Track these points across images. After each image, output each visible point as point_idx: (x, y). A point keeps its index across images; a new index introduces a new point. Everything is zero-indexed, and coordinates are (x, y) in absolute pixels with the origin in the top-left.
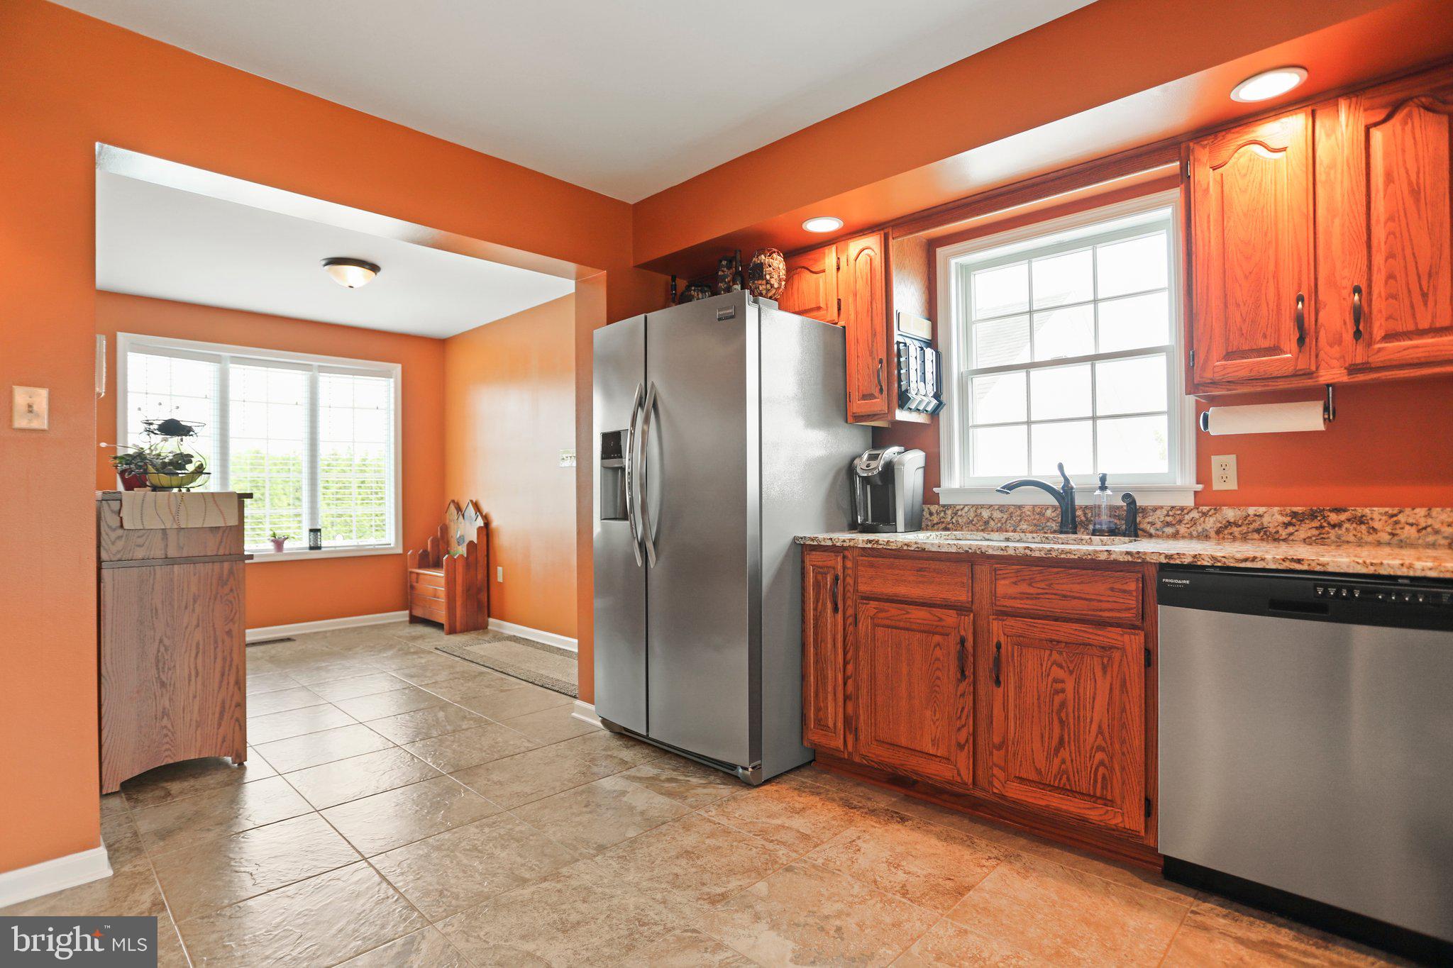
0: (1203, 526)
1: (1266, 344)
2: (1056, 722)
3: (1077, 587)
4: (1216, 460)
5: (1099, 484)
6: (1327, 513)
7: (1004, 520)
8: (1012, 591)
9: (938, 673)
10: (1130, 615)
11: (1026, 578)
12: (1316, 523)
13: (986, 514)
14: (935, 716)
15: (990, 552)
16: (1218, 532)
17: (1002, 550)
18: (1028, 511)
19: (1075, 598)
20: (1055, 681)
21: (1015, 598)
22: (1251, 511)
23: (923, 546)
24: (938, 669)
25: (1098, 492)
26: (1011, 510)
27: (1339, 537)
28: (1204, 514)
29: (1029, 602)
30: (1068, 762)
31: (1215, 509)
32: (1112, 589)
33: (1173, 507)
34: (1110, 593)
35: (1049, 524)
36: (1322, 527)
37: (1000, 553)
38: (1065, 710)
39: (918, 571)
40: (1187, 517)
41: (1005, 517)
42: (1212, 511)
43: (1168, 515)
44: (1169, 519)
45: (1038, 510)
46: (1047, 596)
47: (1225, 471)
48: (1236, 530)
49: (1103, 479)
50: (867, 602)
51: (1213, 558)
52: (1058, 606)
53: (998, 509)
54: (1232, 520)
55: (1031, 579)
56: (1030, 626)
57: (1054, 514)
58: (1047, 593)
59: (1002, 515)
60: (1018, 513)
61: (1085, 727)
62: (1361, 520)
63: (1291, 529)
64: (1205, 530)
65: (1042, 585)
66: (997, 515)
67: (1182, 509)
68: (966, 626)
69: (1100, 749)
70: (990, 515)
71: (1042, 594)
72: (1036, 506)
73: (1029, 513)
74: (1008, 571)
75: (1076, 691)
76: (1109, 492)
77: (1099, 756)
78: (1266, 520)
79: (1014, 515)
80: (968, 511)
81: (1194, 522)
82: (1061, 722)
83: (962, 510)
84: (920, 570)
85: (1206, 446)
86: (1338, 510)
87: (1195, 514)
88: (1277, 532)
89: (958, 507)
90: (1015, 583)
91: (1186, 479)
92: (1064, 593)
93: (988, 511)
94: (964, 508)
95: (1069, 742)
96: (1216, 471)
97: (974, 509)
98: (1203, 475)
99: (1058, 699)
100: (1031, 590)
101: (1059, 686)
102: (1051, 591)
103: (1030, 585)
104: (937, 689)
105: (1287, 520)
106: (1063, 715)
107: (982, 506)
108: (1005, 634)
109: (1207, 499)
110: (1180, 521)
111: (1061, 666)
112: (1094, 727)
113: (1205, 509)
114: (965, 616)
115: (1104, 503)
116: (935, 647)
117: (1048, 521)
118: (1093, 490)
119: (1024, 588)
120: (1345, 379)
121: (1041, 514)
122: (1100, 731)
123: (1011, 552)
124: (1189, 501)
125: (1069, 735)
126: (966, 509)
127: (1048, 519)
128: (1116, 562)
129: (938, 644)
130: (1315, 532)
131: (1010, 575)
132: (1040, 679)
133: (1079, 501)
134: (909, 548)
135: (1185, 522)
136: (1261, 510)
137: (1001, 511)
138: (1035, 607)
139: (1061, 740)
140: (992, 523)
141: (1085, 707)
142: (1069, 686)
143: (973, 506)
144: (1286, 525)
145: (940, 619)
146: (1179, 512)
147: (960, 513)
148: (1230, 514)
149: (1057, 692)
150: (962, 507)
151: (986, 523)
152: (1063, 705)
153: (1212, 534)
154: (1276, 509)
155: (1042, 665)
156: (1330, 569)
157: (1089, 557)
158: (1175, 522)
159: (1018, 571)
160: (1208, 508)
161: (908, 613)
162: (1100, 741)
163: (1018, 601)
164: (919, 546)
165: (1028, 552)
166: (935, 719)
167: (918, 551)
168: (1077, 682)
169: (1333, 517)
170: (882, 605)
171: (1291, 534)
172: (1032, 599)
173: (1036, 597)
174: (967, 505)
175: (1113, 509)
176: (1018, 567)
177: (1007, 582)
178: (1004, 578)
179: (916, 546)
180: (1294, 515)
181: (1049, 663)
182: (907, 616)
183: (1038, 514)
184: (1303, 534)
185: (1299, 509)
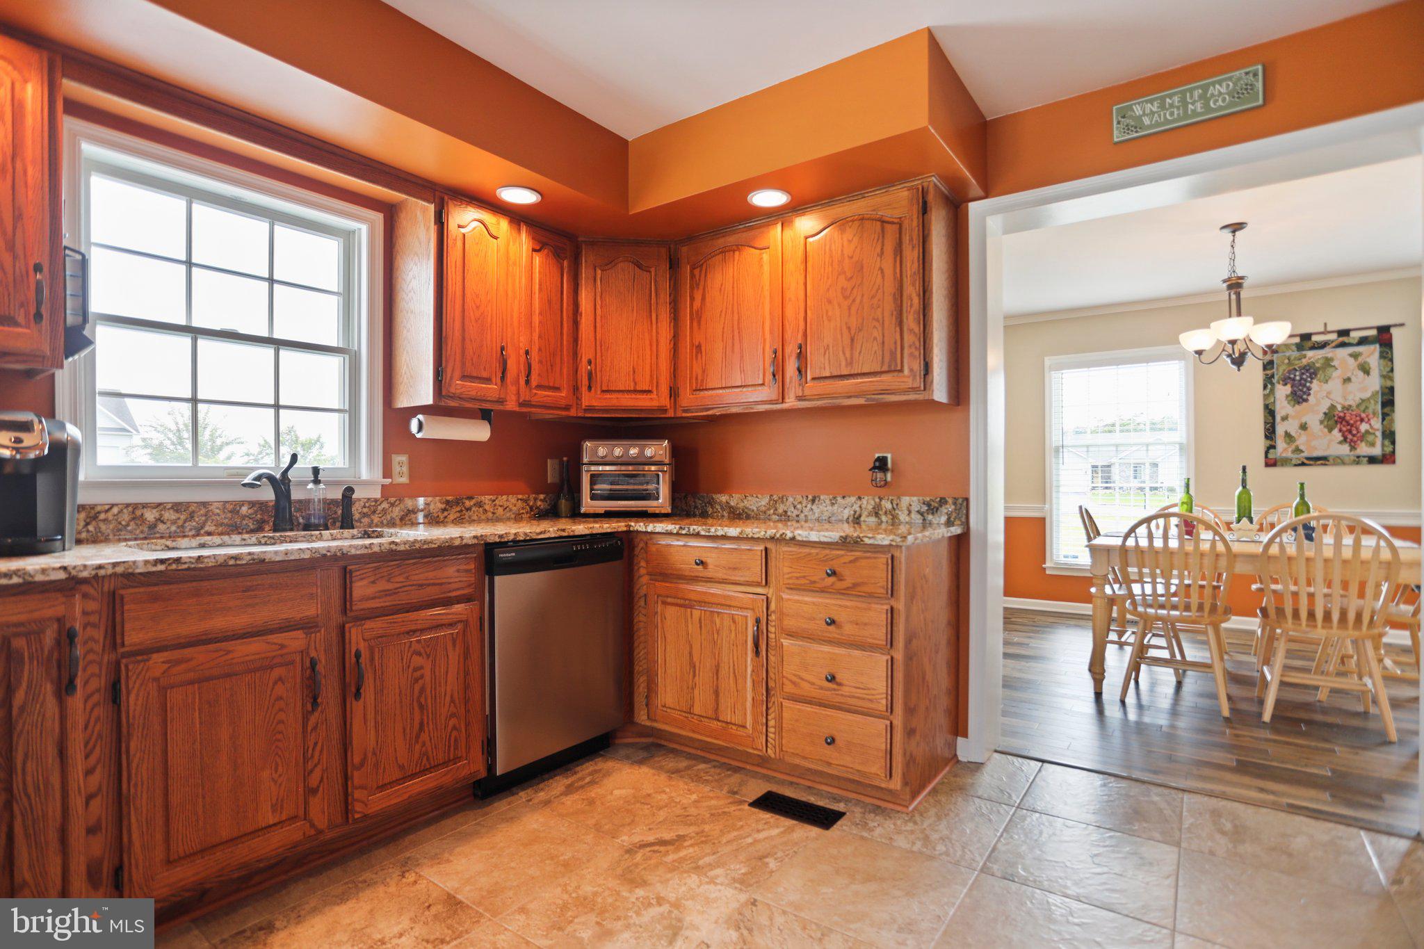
0: (391, 514)
1: (485, 375)
2: (416, 708)
3: (431, 575)
4: (397, 459)
5: (313, 477)
6: (464, 501)
7: (180, 522)
8: (370, 591)
9: (282, 716)
10: (471, 590)
11: (385, 574)
12: (459, 509)
13: (150, 516)
14: (276, 772)
15: (353, 552)
16: (402, 519)
17: (366, 548)
18: (217, 508)
19: (429, 585)
20: (415, 670)
21: (373, 598)
22: (422, 500)
23: (262, 557)
24: (281, 710)
25: (311, 486)
26: (192, 508)
27: (470, 517)
29: (389, 598)
30: (428, 743)
31: (400, 500)
32: (458, 571)
33: (369, 499)
34: (456, 574)
35: (244, 522)
36: (461, 511)
37: (365, 551)
38: (423, 695)
39: (244, 591)
40: (379, 507)
41: (183, 517)
42: (398, 502)
43: (365, 507)
44: (365, 510)
45: (230, 507)
46: (406, 589)
48: (413, 517)
49: (316, 471)
50: (145, 657)
51: (526, 534)
52: (416, 596)
53: (172, 508)
54: (411, 509)
55: (389, 575)
56: (391, 623)
57: (250, 511)
58: (404, 586)
59: (178, 515)
60: (203, 511)
61: (440, 703)
62: (480, 505)
63: (446, 513)
64: (392, 518)
65: (401, 579)
66: (168, 515)
67: (376, 500)
68: (317, 646)
69: (453, 715)
70: (158, 516)
71: (400, 588)
72: (226, 502)
73: (218, 511)
74: (365, 571)
75: (433, 671)
76: (322, 486)
77: (452, 722)
78: (432, 507)
79: (196, 515)
80: (119, 512)
81: (384, 511)
82: (421, 707)
83: (107, 511)
84: (248, 589)
86: (470, 498)
87: (385, 505)
88: (438, 516)
89: (99, 508)
90: (373, 582)
91: (375, 475)
92: (420, 582)
93: (154, 511)
94: (111, 508)
95: (428, 723)
96: (396, 469)
97: (130, 509)
98: (387, 470)
99: (417, 688)
100: (390, 586)
101: (418, 674)
102: (408, 583)
103: (388, 581)
104: (280, 736)
105: (443, 506)
106: (422, 700)
107: (145, 506)
108: (364, 639)
109: (392, 491)
110: (374, 512)
111: (419, 654)
112: (448, 699)
113: (392, 500)
114: (316, 632)
115: (318, 497)
116: (275, 683)
117: (244, 519)
118: (306, 483)
119: (383, 585)
120: (517, 409)
121: (235, 512)
122: (452, 701)
123: (376, 549)
124: (377, 494)
125: (428, 717)
126: (115, 510)
127: (244, 517)
128: (467, 546)
129: (280, 679)
130: (458, 515)
131: (368, 575)
132: (401, 673)
133: (296, 495)
134: (238, 562)
135: (378, 512)
136: (429, 499)
137: (177, 511)
138: (395, 603)
139: (421, 724)
140: (161, 527)
141: (440, 683)
142: (427, 672)
143: (128, 505)
144: (444, 510)
145: (282, 646)
146: (373, 504)
147: (102, 516)
148: (407, 504)
149: (417, 680)
150: (107, 507)
151: (153, 527)
152: (422, 690)
153: (398, 522)
154: (438, 498)
155: (402, 659)
156: (577, 533)
157: (447, 544)
158: (370, 512)
159: (377, 568)
160: (395, 499)
161: (228, 652)
162: (453, 709)
163: (377, 600)
164: (255, 557)
165: (394, 547)
166: (275, 776)
167: (251, 564)
168: (434, 665)
169: (468, 504)
170: (176, 654)
171: (446, 517)
172: (390, 595)
173: (393, 592)
174: (117, 505)
176: (375, 565)
177: (364, 582)
178: (362, 579)
179: (249, 557)
180: (448, 502)
181: (409, 654)
182: (230, 656)
183: (230, 512)
184: (452, 517)
185: (450, 498)
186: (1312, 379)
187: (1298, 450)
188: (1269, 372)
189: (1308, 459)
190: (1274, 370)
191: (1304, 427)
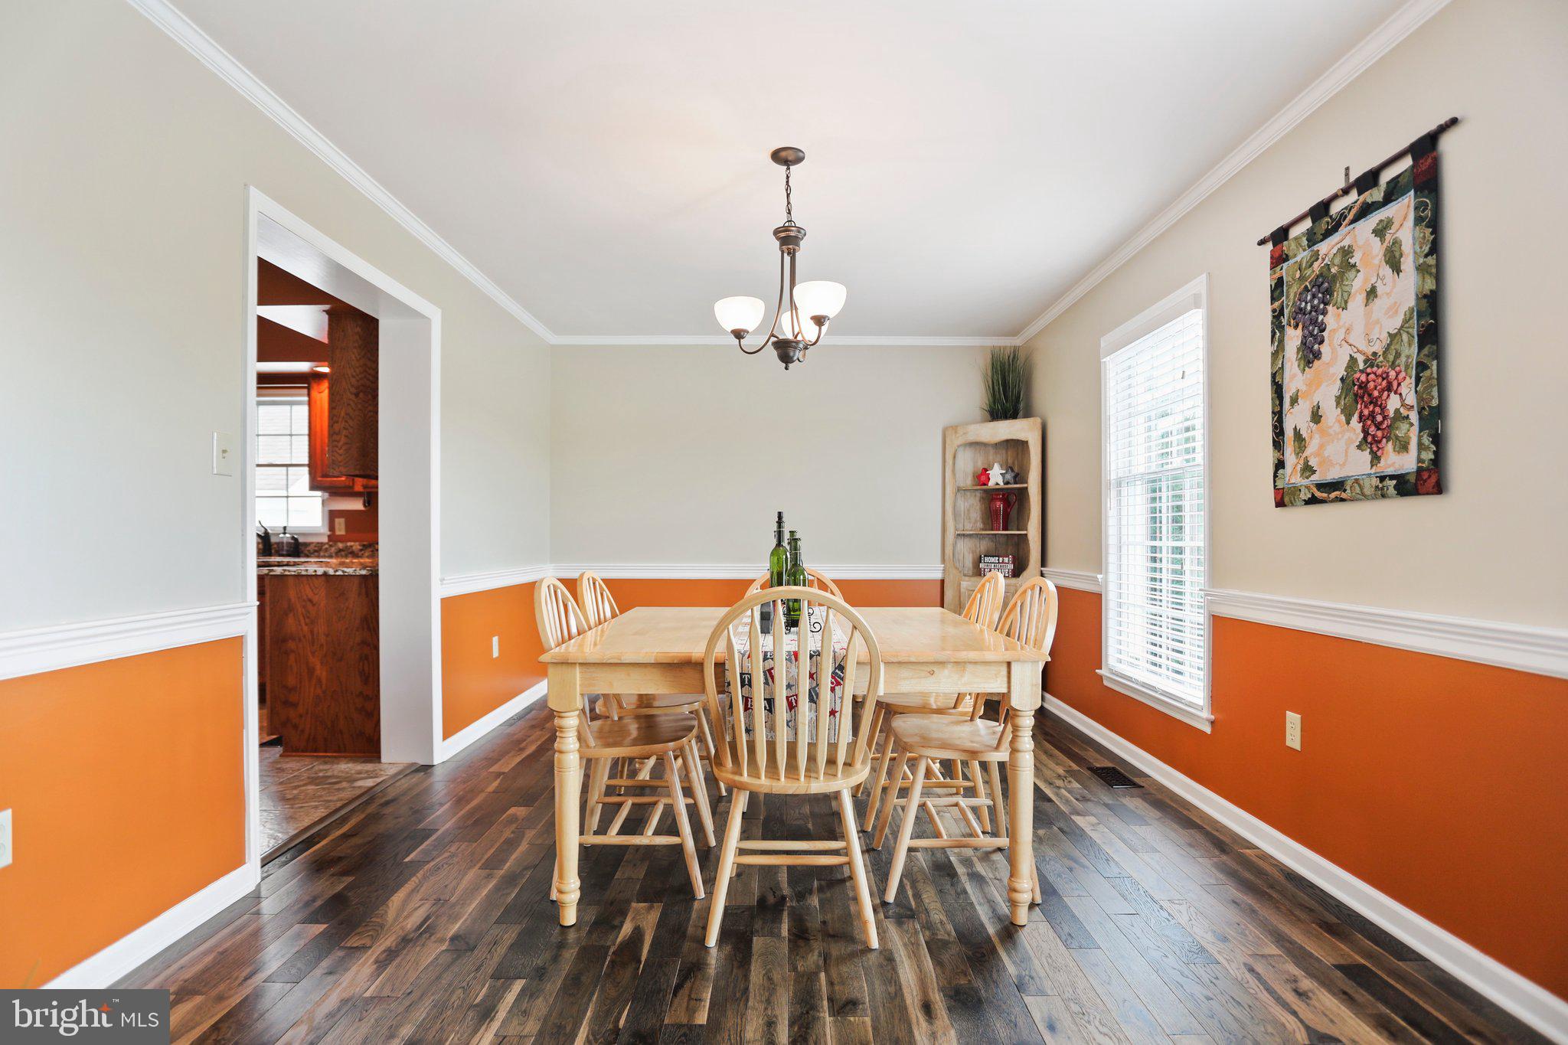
0: (330, 551)
4: (337, 521)
5: (282, 531)
22: (349, 544)
25: (282, 535)
28: (331, 546)
31: (336, 543)
33: (318, 544)
43: (315, 547)
47: (341, 529)
48: (343, 553)
49: (285, 529)
67: (322, 543)
76: (287, 535)
78: (354, 548)
81: (326, 550)
85: (333, 515)
87: (327, 545)
88: (358, 554)
91: (326, 531)
96: (337, 525)
98: (332, 527)
105: (361, 548)
109: (333, 538)
113: (332, 543)
115: (285, 540)
118: (279, 534)
124: (325, 540)
130: (371, 553)
133: (273, 540)
135: (322, 550)
136: (352, 544)
144: (361, 550)
146: (320, 545)
148: (340, 545)
153: (334, 555)
154: (357, 543)
158: (317, 550)
160: (334, 542)
171: (363, 554)
175: (288, 543)
180: (364, 545)
184: (366, 554)
185: (365, 543)
186: (1326, 304)
187: (1308, 470)
188: (1277, 304)
189: (1320, 486)
190: (1284, 298)
191: (1316, 417)
